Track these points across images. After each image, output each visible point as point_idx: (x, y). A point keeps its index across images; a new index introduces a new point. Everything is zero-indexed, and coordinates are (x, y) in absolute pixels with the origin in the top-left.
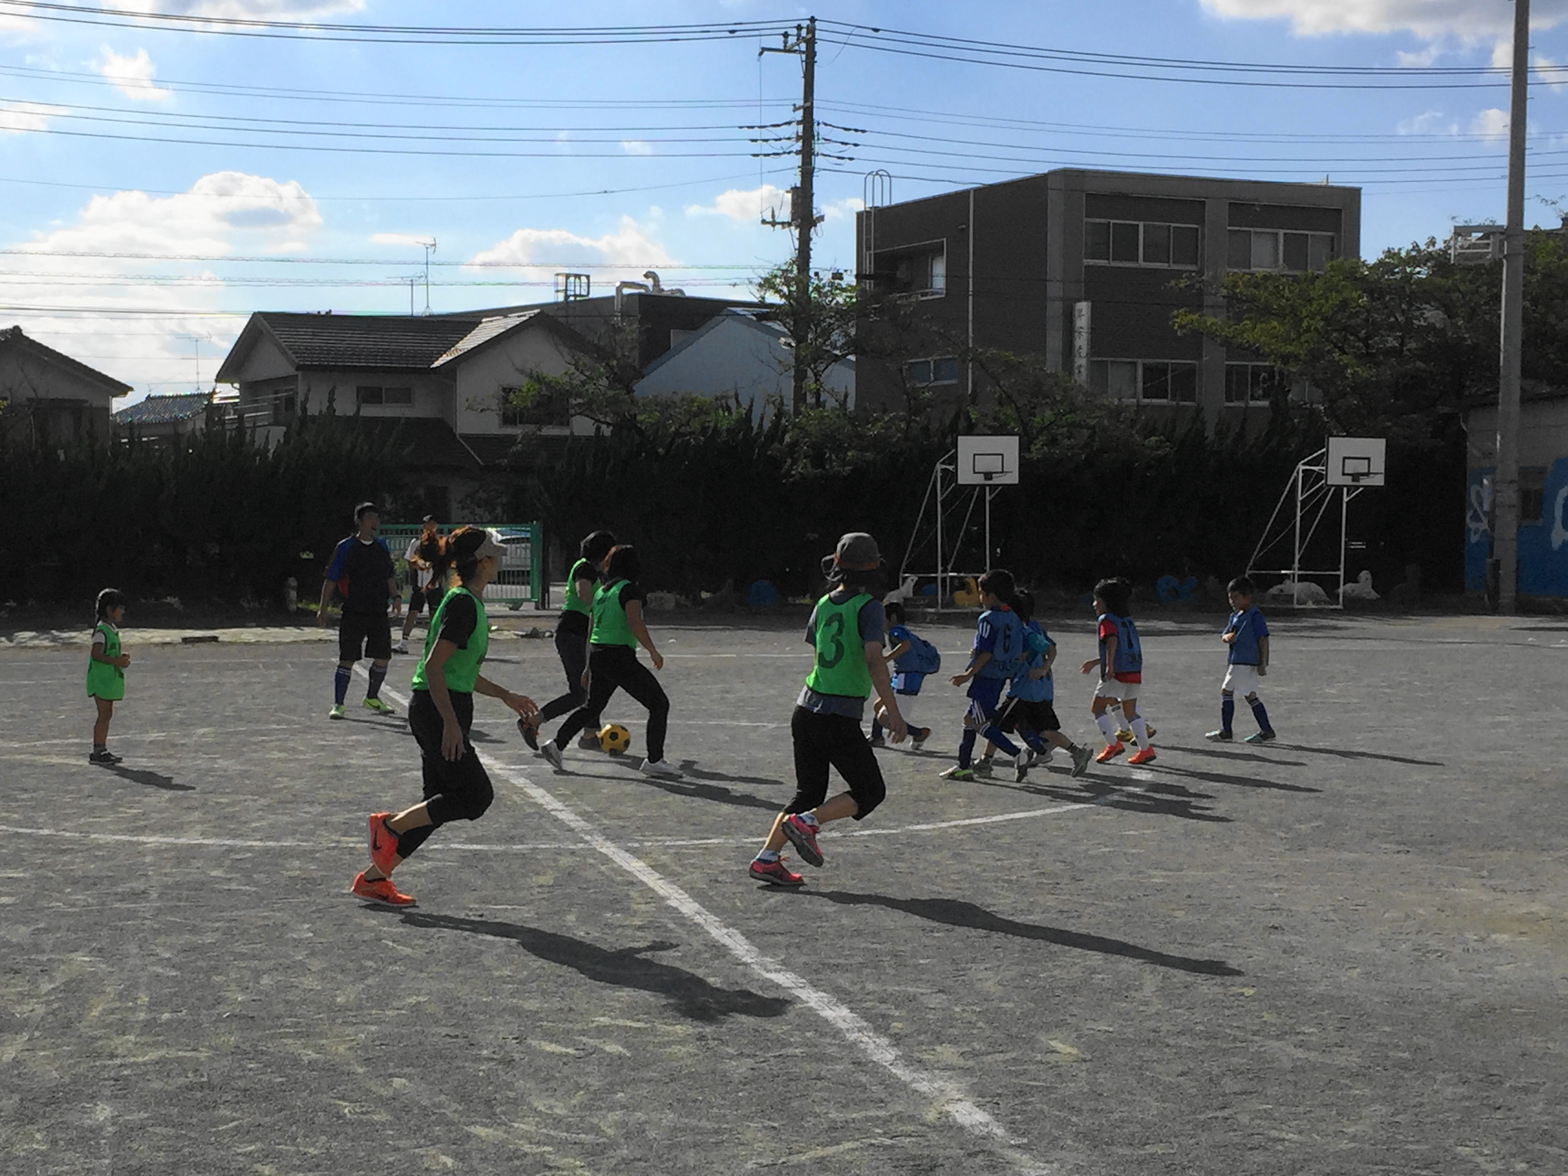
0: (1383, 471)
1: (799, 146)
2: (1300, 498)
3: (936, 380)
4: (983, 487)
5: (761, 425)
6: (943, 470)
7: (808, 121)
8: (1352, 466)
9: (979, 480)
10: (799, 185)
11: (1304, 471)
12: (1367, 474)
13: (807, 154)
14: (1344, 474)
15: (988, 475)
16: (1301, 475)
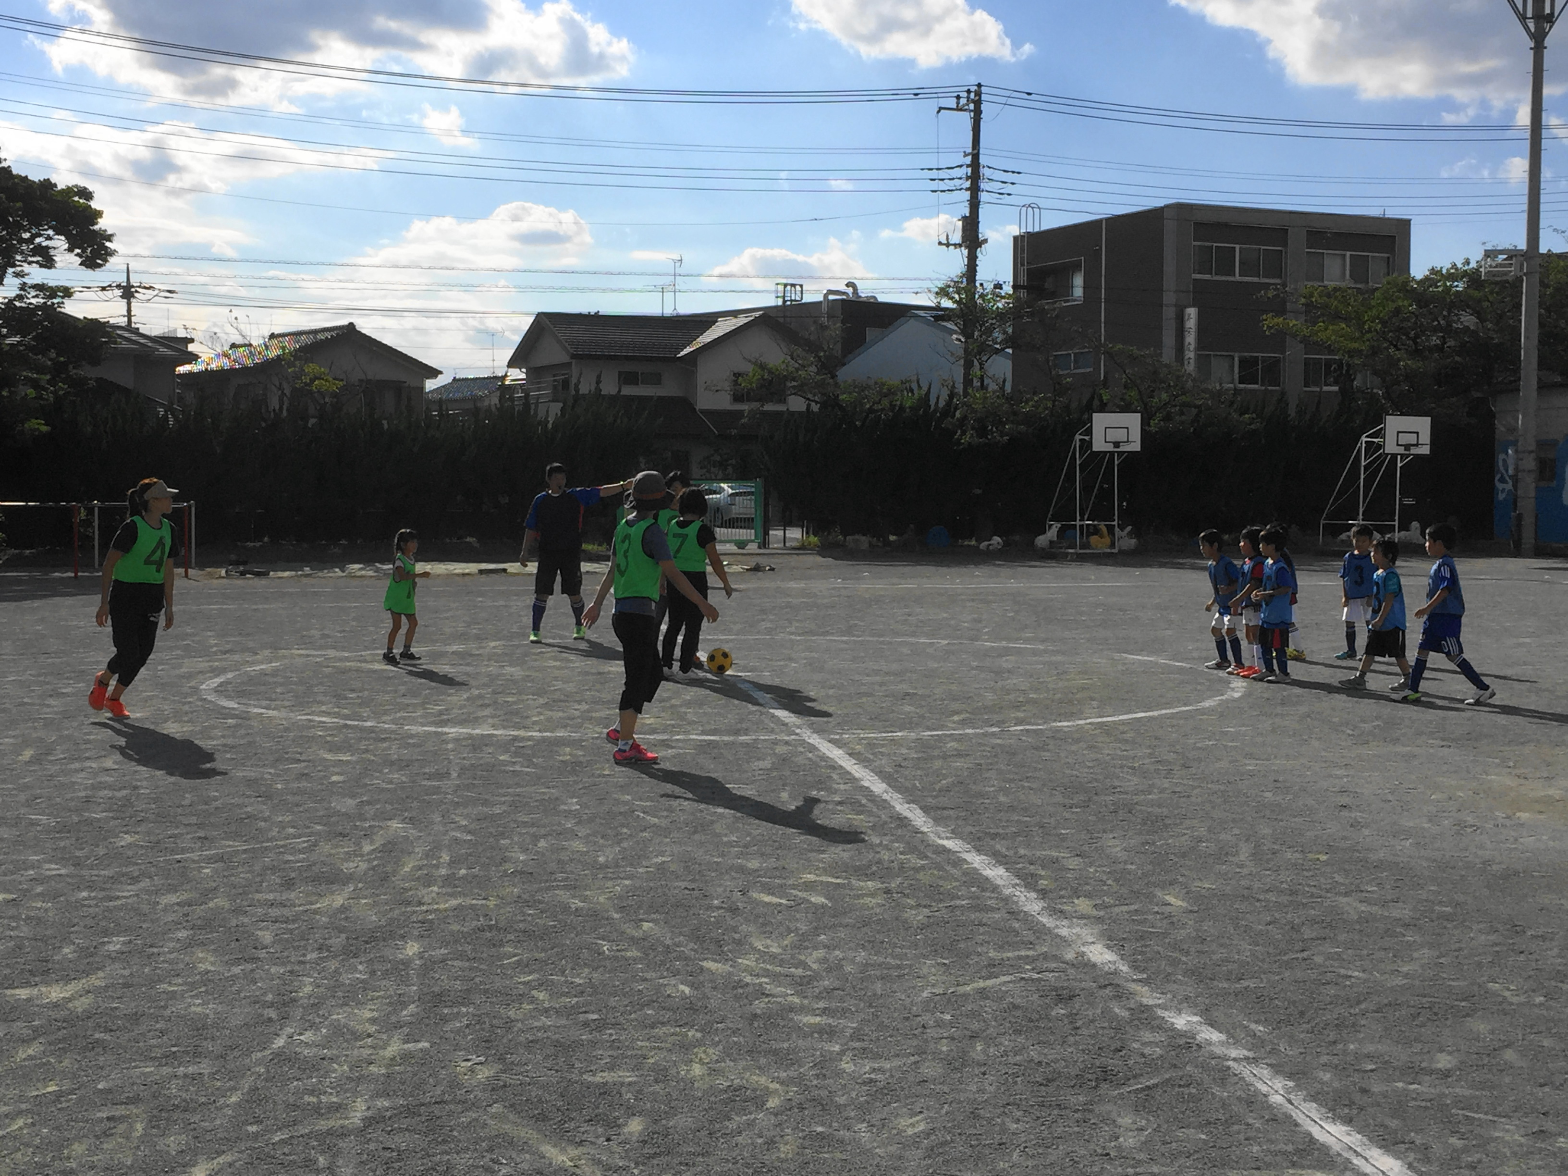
0: (1429, 442)
1: (968, 184)
2: (1363, 464)
3: (1075, 369)
4: (1112, 453)
5: (937, 403)
6: (1080, 440)
7: (975, 164)
8: (1405, 439)
9: (1110, 448)
10: (968, 215)
11: (1366, 442)
12: (1417, 445)
13: (975, 190)
14: (1398, 445)
15: (1117, 444)
16: (1364, 445)
